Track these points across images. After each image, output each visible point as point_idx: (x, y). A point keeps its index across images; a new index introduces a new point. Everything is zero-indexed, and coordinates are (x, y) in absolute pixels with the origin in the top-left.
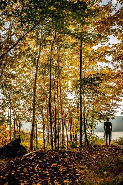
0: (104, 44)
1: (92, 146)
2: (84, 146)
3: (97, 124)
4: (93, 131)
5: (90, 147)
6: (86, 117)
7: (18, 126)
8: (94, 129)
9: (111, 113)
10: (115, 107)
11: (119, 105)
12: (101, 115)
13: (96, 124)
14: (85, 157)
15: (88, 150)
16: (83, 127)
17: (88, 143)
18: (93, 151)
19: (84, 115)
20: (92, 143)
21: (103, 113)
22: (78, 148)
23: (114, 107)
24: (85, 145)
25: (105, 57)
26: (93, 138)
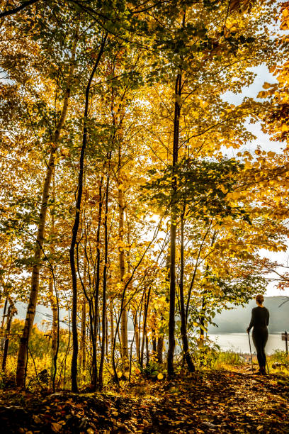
0: (240, 92)
1: (201, 378)
2: (179, 377)
3: (218, 311)
4: (207, 330)
5: (196, 379)
6: (186, 292)
7: (6, 313)
8: (209, 326)
9: (253, 285)
10: (264, 270)
11: (275, 265)
12: (227, 290)
13: (215, 311)
14: (178, 423)
15: (189, 389)
16: (178, 318)
17: (191, 368)
18: (205, 396)
19: (181, 286)
20: (202, 363)
21: (233, 284)
22: (160, 381)
23: (261, 269)
24: (182, 371)
25: (244, 121)
26: (205, 352)
